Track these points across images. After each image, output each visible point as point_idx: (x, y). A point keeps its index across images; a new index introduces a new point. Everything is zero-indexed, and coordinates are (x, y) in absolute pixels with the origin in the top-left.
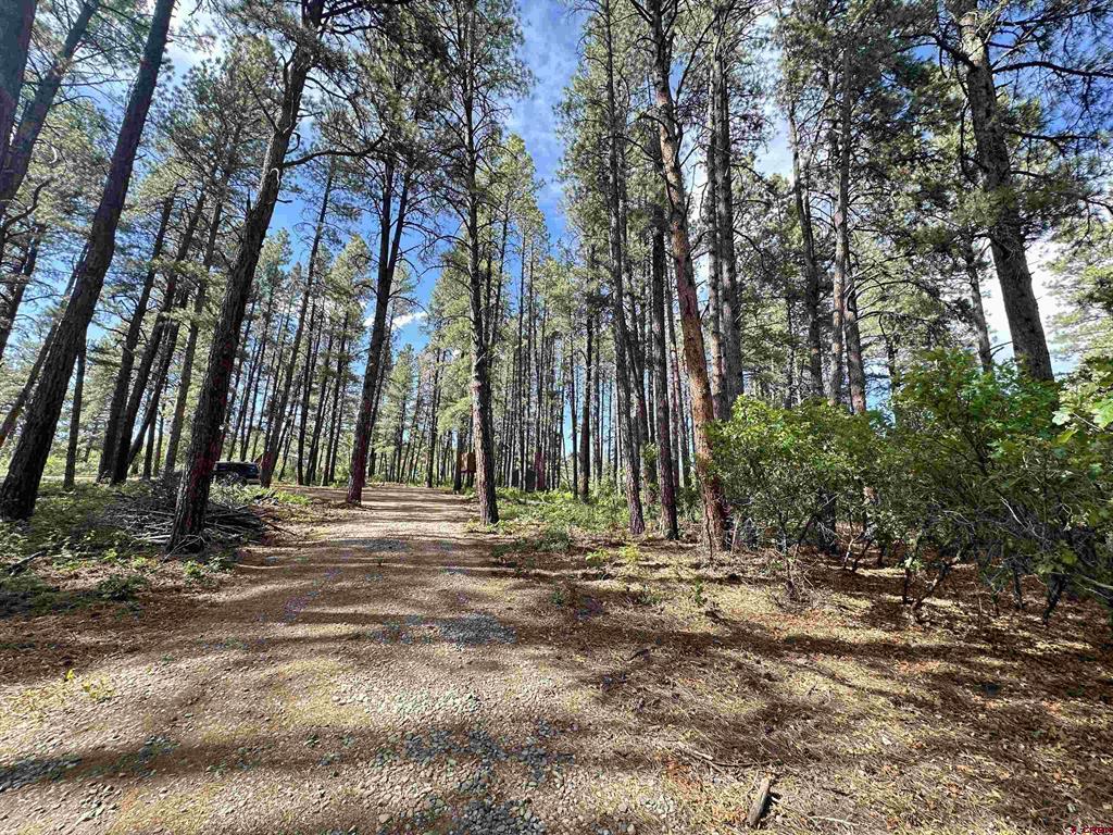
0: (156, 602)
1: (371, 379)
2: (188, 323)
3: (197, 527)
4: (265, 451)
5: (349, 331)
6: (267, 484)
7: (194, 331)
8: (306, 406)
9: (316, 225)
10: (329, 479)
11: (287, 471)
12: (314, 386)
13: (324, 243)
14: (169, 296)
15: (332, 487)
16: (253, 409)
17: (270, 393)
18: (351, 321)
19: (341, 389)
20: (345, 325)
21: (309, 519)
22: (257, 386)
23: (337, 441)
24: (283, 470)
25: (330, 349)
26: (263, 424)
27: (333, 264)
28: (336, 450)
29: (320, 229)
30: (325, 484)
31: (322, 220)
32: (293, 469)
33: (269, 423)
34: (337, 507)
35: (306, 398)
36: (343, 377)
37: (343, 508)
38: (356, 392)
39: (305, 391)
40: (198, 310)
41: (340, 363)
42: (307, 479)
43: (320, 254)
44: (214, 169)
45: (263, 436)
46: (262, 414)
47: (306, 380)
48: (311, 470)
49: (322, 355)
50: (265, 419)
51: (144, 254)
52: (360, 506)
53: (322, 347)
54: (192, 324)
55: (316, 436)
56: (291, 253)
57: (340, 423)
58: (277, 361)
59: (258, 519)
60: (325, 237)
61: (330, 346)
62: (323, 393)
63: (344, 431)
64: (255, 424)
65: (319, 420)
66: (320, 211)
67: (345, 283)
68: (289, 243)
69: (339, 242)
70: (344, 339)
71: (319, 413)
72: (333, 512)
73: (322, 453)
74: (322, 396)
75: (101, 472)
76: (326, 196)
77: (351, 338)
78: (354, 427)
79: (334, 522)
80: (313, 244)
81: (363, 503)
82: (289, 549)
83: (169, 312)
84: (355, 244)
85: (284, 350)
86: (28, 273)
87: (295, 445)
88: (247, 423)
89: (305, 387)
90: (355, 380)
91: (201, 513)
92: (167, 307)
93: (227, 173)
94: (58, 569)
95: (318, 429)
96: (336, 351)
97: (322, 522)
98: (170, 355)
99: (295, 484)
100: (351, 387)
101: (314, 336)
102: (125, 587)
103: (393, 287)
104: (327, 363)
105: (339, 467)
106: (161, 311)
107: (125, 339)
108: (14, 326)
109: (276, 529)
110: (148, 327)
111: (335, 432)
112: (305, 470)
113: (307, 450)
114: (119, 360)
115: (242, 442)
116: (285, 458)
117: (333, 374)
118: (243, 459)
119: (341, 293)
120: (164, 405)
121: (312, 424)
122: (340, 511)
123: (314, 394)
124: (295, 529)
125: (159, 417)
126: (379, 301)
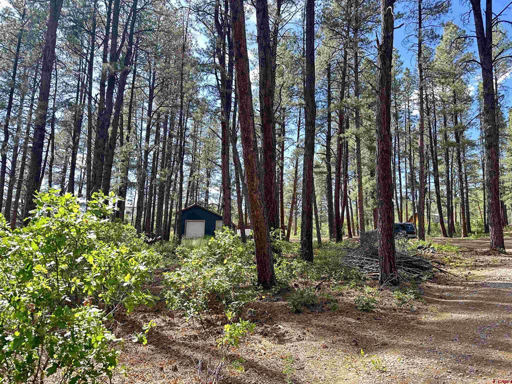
0: (385, 316)
1: (492, 139)
2: (354, 136)
3: (393, 268)
4: (414, 213)
5: (459, 106)
6: (422, 237)
7: (358, 141)
8: (437, 175)
9: (417, 33)
10: (467, 230)
11: (432, 226)
12: (439, 158)
13: (426, 43)
14: (341, 124)
15: (472, 237)
16: (401, 184)
17: (408, 171)
18: (459, 97)
19: (462, 155)
20: (455, 102)
21: (464, 264)
22: (399, 167)
23: (467, 199)
24: (429, 227)
25: (445, 125)
26: (409, 194)
27: (435, 57)
28: (468, 207)
29: (420, 34)
30: (465, 236)
31: (420, 27)
32: (436, 225)
33: (412, 193)
34: (484, 254)
35: (436, 168)
36: (461, 144)
37: (490, 255)
38: (477, 154)
39: (434, 163)
40: (358, 127)
41: (456, 134)
42: (450, 232)
43: (424, 53)
44: (348, 32)
45: (410, 203)
46: (407, 187)
47: (432, 155)
48: (451, 226)
49: (441, 132)
50: (409, 190)
51: (323, 104)
52: (505, 253)
53: (439, 125)
54: (356, 137)
55: (449, 198)
56: (402, 64)
57: (466, 184)
58: (408, 146)
59: (428, 263)
60: (426, 38)
61: (445, 122)
62: (448, 162)
63: (471, 190)
64: (404, 195)
65: (449, 184)
66: (418, 21)
67: (447, 68)
68: (399, 57)
69: (437, 37)
70: (456, 114)
71: (448, 179)
72: (482, 258)
73: (457, 210)
74: (447, 165)
75: (331, 235)
76: (420, 6)
77: (462, 111)
78: (480, 185)
79: (485, 266)
80: (417, 49)
81: (507, 250)
82: (457, 287)
83: (344, 133)
84: (449, 31)
85: (412, 137)
86: (284, 135)
87: (434, 207)
88: (399, 195)
89: (433, 159)
90: (472, 144)
91: (393, 258)
92: (342, 131)
93: (356, 30)
94: (333, 290)
95: (449, 192)
96: (451, 124)
97: (475, 267)
98: (347, 160)
99: (440, 236)
100: (470, 152)
101: (431, 119)
102: (367, 304)
103: (495, 51)
104: (446, 137)
105: (473, 221)
106: (339, 134)
107: (325, 156)
108: (284, 164)
109: (441, 271)
110: (334, 147)
111: (464, 191)
112: (446, 225)
113: (444, 209)
114: (325, 170)
115: (398, 209)
116: (429, 217)
117: (452, 144)
118: (401, 221)
119: (447, 76)
120: (350, 192)
121: (443, 188)
122: (487, 258)
123: (440, 164)
124: (454, 271)
125: (349, 200)
126: (484, 69)
